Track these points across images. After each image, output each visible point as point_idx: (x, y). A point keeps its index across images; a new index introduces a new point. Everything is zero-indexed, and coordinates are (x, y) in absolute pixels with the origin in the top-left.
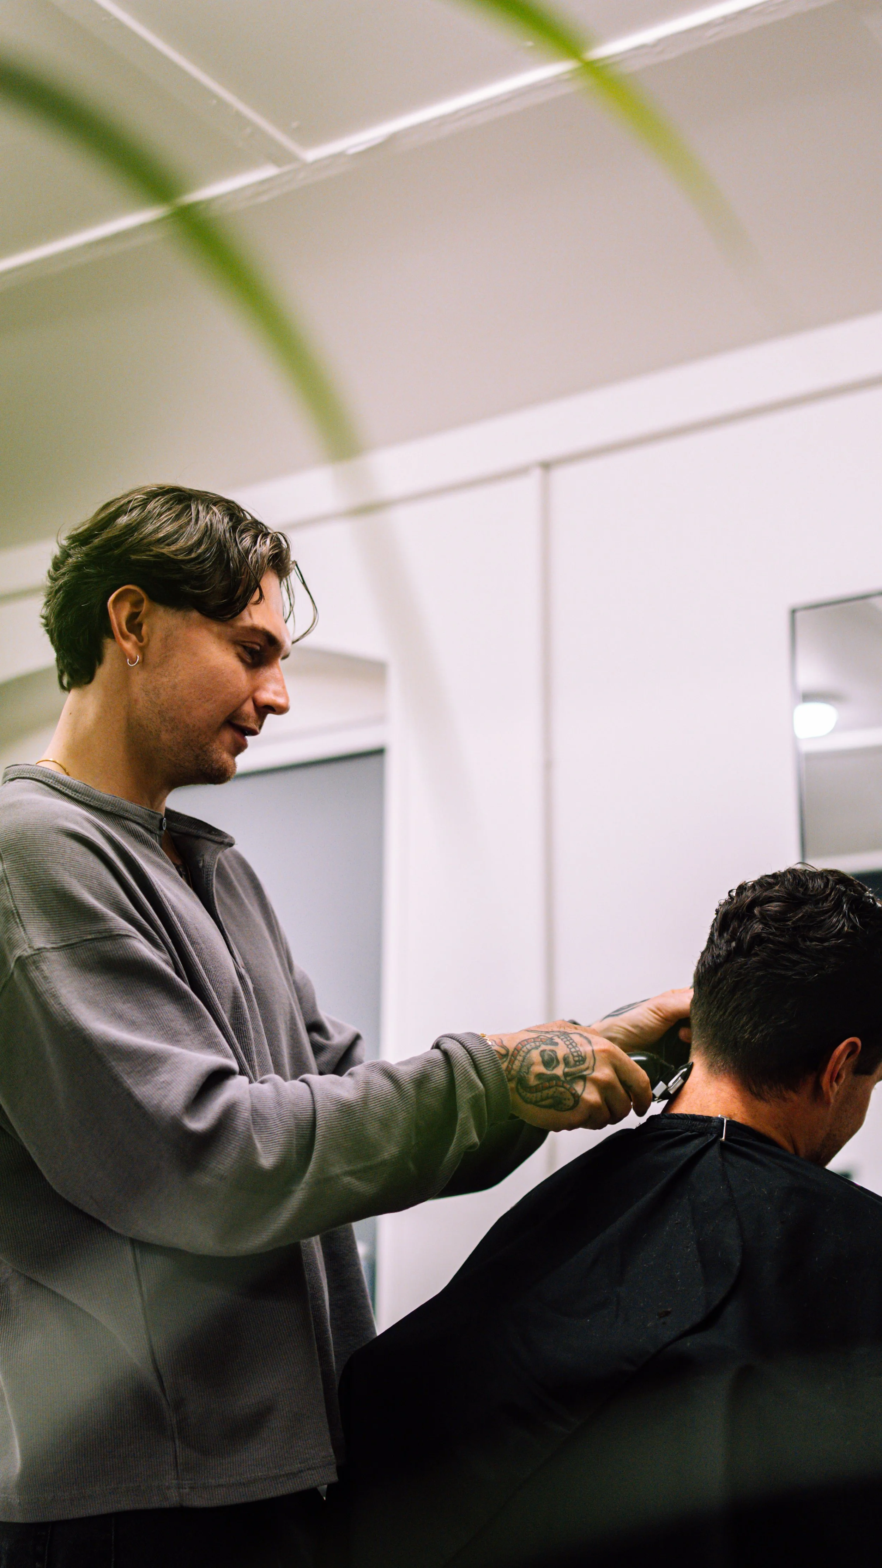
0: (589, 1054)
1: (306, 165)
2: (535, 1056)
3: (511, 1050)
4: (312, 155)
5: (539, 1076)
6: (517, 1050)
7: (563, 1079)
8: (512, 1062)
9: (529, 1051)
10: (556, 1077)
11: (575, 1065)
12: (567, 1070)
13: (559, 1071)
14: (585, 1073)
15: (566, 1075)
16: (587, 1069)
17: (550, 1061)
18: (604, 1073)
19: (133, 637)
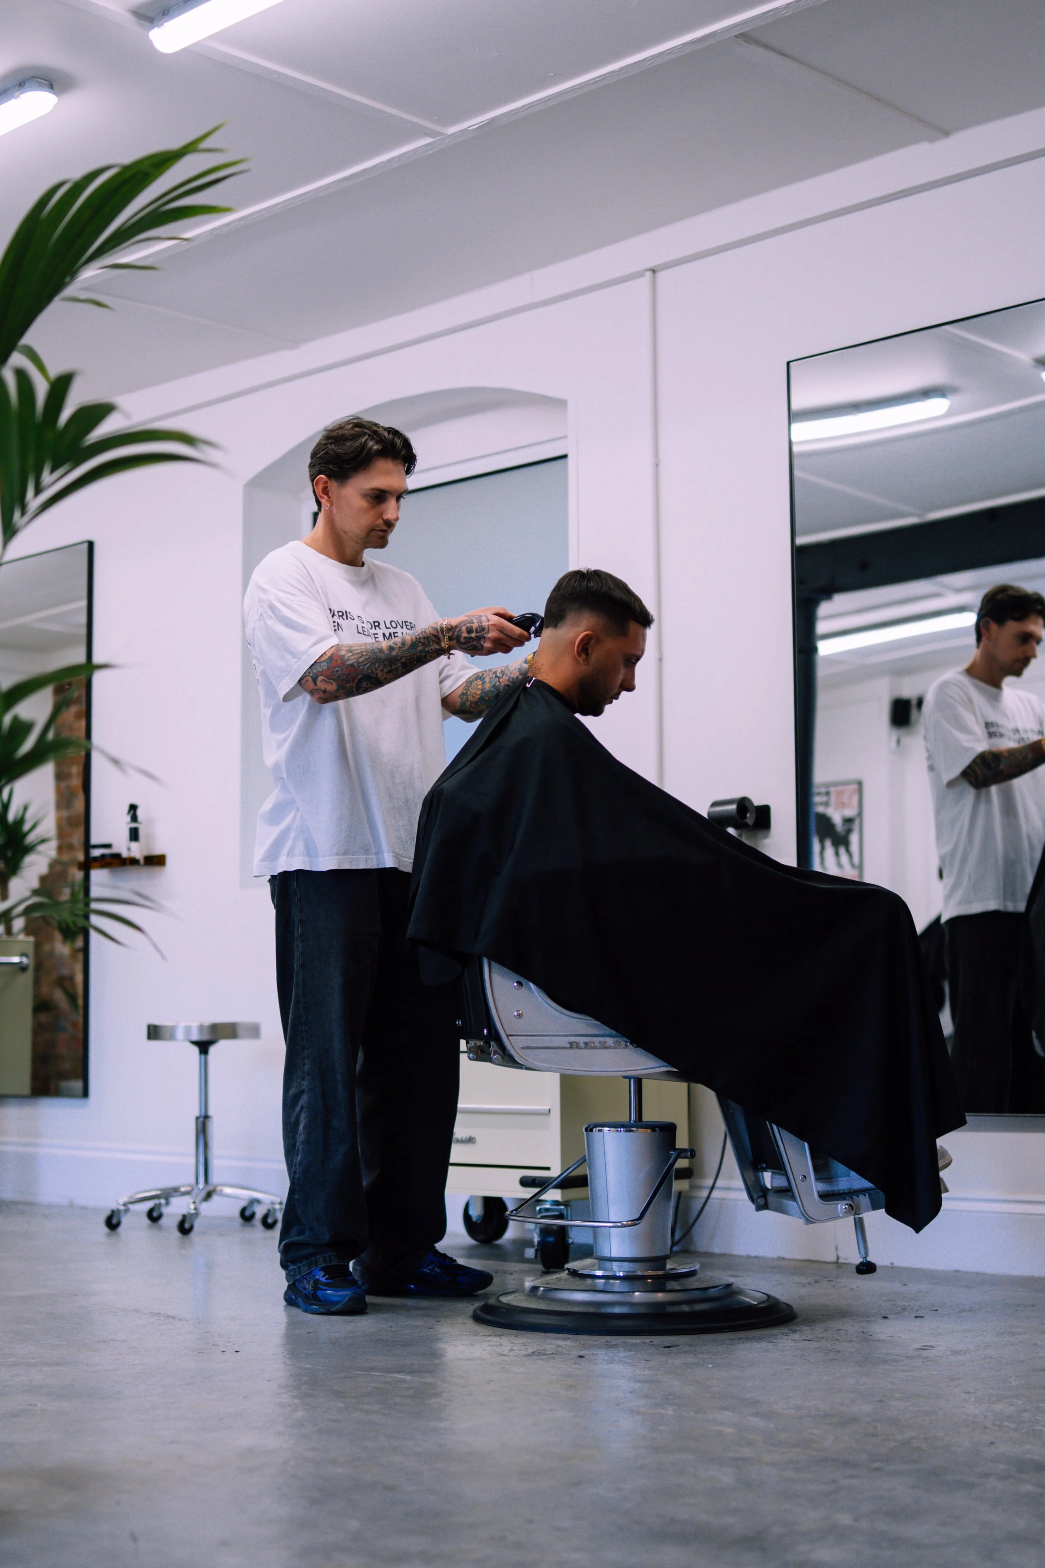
0: (487, 627)
1: (448, 136)
2: (464, 628)
3: (454, 626)
4: (452, 130)
5: (465, 638)
6: (456, 627)
7: (475, 638)
8: (454, 632)
9: (462, 626)
10: (471, 638)
11: (480, 632)
12: (477, 634)
13: (473, 635)
14: (485, 635)
15: (476, 637)
16: (486, 633)
17: (470, 631)
18: (492, 634)
19: (326, 497)
